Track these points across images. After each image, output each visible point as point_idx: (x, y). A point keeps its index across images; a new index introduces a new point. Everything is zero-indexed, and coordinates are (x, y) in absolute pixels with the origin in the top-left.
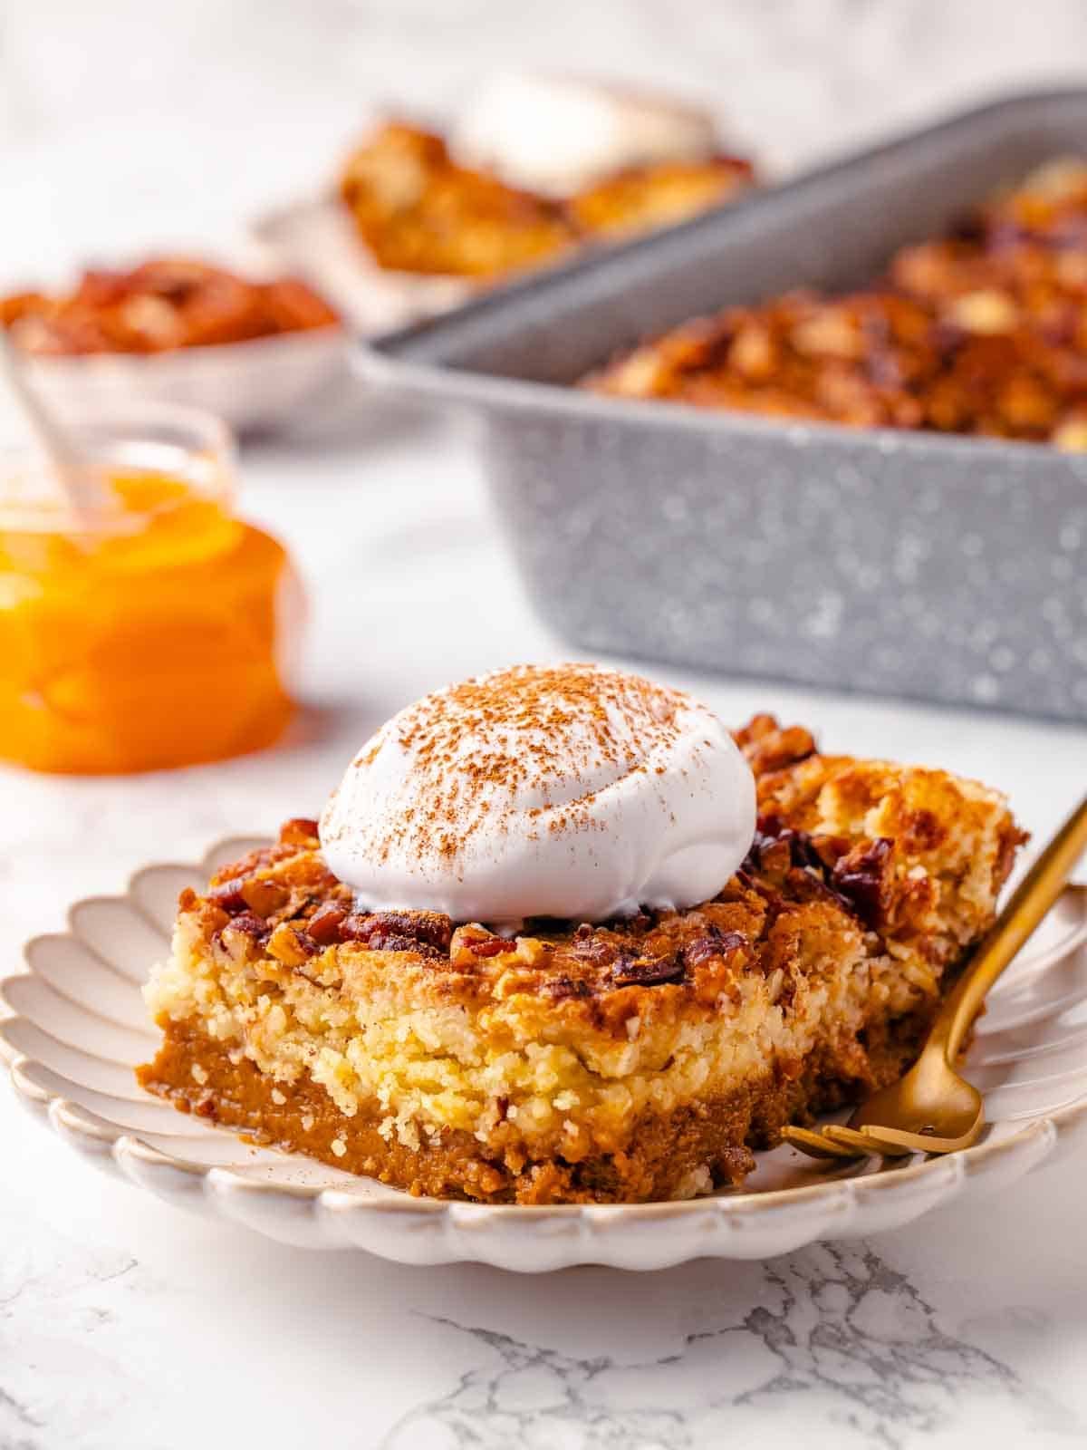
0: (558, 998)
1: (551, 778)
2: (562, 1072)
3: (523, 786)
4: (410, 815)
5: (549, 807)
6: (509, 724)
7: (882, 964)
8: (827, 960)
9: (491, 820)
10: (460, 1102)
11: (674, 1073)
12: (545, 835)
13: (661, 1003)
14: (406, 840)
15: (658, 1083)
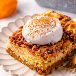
0: (41, 57)
1: (42, 33)
2: (41, 63)
3: (40, 33)
4: (29, 33)
5: (42, 35)
6: (39, 27)
7: (74, 45)
8: (68, 46)
9: (37, 35)
10: (33, 63)
11: (51, 62)
12: (41, 37)
13: (50, 56)
14: (29, 35)
15: (50, 63)
